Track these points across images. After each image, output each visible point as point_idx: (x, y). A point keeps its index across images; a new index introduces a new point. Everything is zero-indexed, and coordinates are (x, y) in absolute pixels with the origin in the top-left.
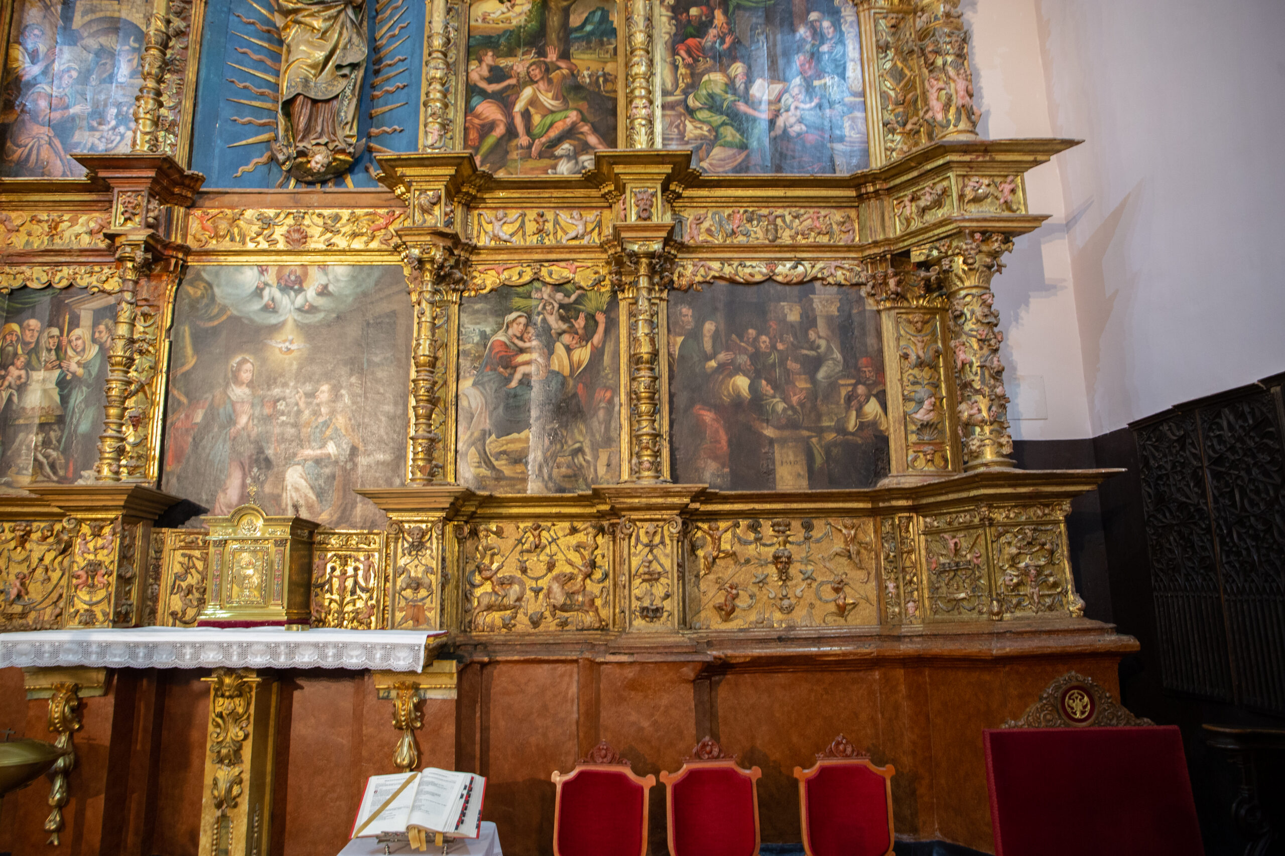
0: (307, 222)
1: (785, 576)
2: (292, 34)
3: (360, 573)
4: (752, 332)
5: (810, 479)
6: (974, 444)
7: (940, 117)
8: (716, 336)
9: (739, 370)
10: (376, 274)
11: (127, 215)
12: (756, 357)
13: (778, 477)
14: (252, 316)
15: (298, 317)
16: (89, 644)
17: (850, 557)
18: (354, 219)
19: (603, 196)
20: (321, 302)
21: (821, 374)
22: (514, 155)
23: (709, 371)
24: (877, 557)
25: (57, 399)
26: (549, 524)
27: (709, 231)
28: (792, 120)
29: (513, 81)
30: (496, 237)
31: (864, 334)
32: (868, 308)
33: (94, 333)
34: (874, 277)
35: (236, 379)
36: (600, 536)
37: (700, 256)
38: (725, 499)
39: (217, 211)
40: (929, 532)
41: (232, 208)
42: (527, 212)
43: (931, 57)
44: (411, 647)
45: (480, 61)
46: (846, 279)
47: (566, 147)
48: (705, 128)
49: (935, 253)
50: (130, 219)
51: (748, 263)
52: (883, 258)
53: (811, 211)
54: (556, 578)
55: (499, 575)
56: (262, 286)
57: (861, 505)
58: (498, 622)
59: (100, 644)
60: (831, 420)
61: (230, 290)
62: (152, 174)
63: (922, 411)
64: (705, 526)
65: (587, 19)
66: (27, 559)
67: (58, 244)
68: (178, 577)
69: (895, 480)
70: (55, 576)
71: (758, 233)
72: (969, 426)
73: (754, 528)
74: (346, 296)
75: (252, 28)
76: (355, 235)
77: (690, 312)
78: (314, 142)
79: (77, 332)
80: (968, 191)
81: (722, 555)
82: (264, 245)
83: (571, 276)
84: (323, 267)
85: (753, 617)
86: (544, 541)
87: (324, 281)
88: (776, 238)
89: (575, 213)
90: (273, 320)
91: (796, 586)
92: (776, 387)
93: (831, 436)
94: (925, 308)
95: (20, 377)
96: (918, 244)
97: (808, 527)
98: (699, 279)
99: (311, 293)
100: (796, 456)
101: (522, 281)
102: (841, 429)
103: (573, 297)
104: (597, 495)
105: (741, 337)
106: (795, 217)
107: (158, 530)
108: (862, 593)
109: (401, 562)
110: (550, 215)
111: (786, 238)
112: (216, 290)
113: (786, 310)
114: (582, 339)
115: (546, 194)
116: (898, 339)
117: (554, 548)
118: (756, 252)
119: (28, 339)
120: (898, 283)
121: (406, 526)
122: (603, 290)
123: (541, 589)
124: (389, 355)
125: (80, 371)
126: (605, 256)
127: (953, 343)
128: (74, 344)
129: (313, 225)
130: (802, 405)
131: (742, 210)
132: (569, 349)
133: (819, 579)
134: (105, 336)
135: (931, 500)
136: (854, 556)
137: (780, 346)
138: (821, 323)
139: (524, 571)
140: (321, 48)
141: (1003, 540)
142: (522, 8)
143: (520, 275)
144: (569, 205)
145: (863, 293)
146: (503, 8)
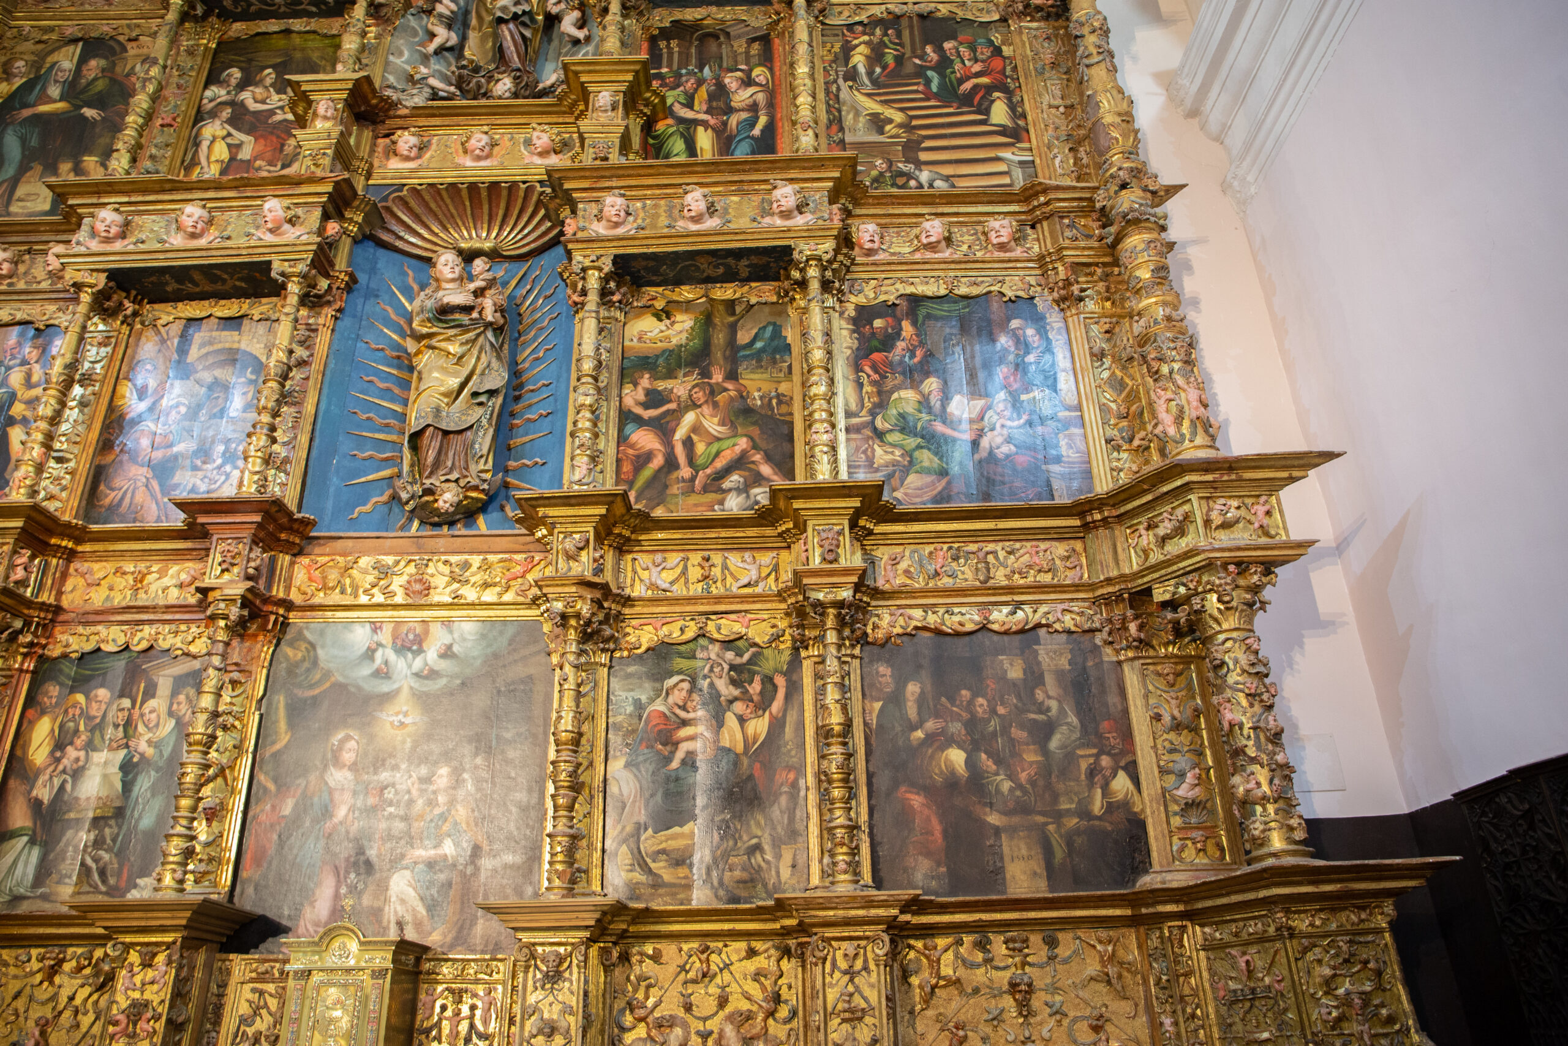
0: (431, 570)
1: (1025, 1008)
2: (425, 360)
3: (478, 1013)
4: (965, 694)
5: (1049, 878)
6: (1256, 828)
7: (1172, 431)
8: (921, 701)
9: (951, 741)
10: (510, 631)
11: (224, 566)
12: (972, 723)
13: (1008, 876)
14: (361, 683)
15: (416, 684)
17: (1109, 982)
18: (486, 567)
19: (780, 535)
20: (443, 665)
21: (1054, 744)
22: (675, 489)
23: (915, 743)
24: (1145, 981)
25: (119, 786)
26: (720, 945)
27: (907, 572)
28: (999, 440)
29: (672, 406)
30: (653, 586)
31: (1103, 691)
32: (1106, 659)
33: (171, 704)
34: (1110, 621)
35: (336, 760)
36: (785, 960)
37: (898, 602)
38: (943, 908)
39: (327, 558)
40: (1209, 946)
41: (344, 554)
42: (690, 555)
43: (1155, 365)
45: (635, 384)
46: (1076, 625)
47: (735, 478)
48: (898, 452)
49: (1182, 590)
50: (227, 570)
51: (956, 610)
52: (1119, 598)
53: (1029, 544)
54: (730, 1018)
55: (657, 1014)
56: (374, 646)
57: (1118, 912)
60: (1071, 801)
61: (336, 652)
62: (257, 518)
63: (1184, 786)
64: (919, 944)
65: (756, 335)
66: (55, 997)
67: (143, 599)
68: (243, 1020)
69: (1159, 878)
70: (87, 1020)
71: (966, 574)
72: (1247, 804)
73: (982, 945)
74: (474, 658)
75: (380, 354)
76: (486, 585)
77: (888, 672)
78: (443, 478)
79: (152, 703)
80: (1214, 515)
81: (942, 983)
82: (379, 598)
83: (744, 631)
84: (447, 623)
86: (714, 967)
87: (447, 640)
88: (989, 578)
89: (747, 555)
90: (385, 687)
91: (1041, 1024)
92: (998, 762)
93: (1072, 822)
94: (1176, 656)
95: (77, 760)
96: (1161, 580)
97: (1051, 943)
98: (898, 630)
99: (431, 655)
100: (1029, 849)
101: (685, 637)
102: (1084, 813)
103: (746, 657)
104: (781, 907)
105: (952, 699)
106: (1010, 553)
107: (224, 956)
108: (1129, 1032)
109: (532, 999)
110: (717, 558)
111: (1000, 577)
112: (320, 652)
113: (1006, 665)
114: (757, 707)
115: (712, 534)
116: (1146, 696)
117: (726, 975)
118: (966, 596)
119: (93, 712)
120: (1141, 628)
121: (540, 949)
122: (782, 646)
123: (711, 1033)
124: (522, 730)
125: (150, 752)
126: (783, 606)
127: (1215, 700)
128: (146, 718)
129: (438, 574)
130: (1033, 783)
131: (945, 547)
132: (742, 720)
133: (1072, 1014)
134: (184, 709)
135: (1209, 903)
136: (1114, 981)
137: (1001, 710)
138: (1049, 679)
139: (688, 1008)
140: (455, 374)
141: (1310, 956)
142: (683, 326)
143: (682, 630)
144: (739, 546)
145: (1098, 641)
146: (662, 326)
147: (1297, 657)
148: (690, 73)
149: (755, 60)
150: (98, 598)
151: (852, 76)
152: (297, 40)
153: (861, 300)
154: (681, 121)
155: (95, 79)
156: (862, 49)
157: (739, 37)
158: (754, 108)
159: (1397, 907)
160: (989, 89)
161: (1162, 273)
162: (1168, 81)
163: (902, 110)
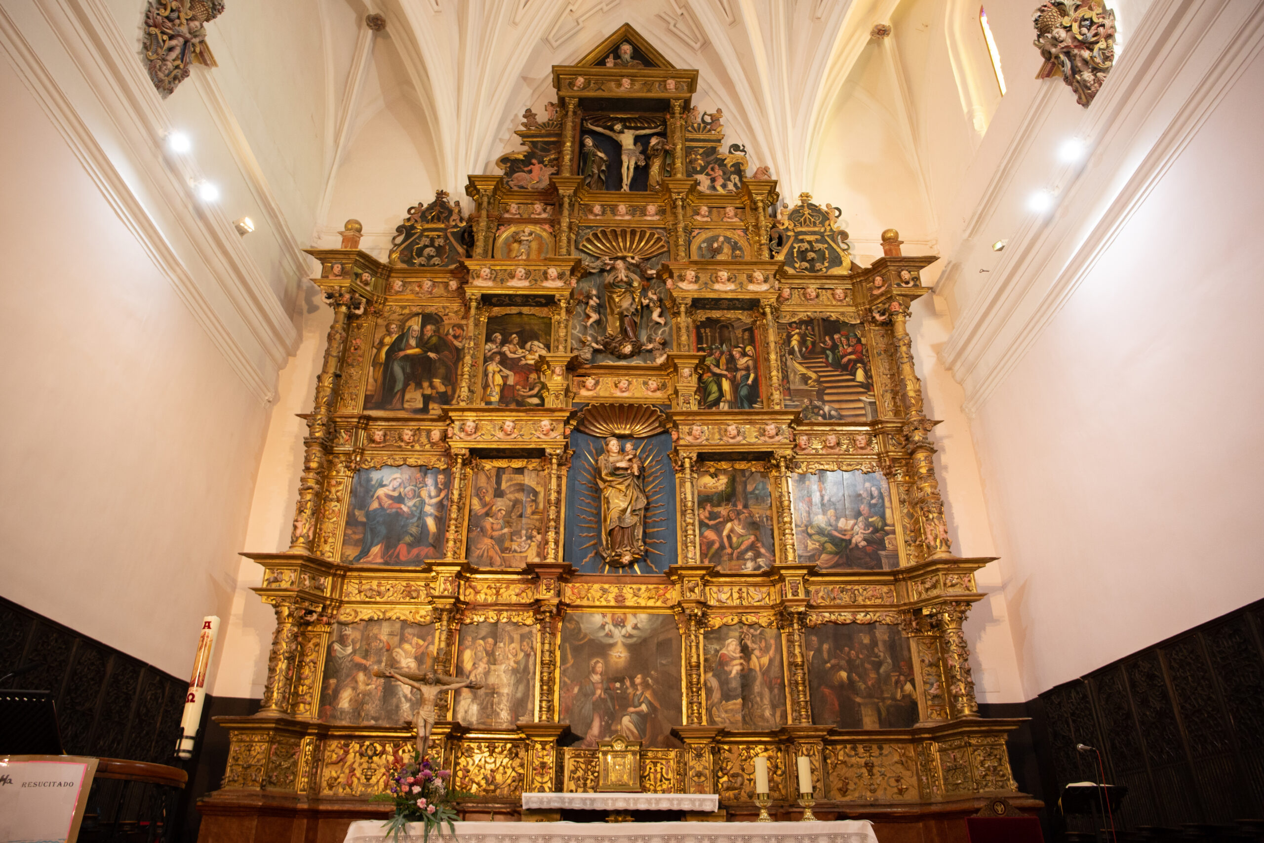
0: (625, 591)
1: (871, 774)
2: (609, 492)
3: (664, 771)
4: (847, 649)
6: (959, 706)
7: (932, 543)
8: (829, 652)
9: (841, 668)
10: (661, 619)
12: (850, 662)
13: (864, 722)
14: (600, 639)
15: (624, 640)
16: (564, 798)
17: (902, 764)
18: (648, 590)
19: (771, 580)
20: (634, 632)
21: (882, 670)
22: (725, 558)
23: (827, 669)
24: (916, 764)
25: (505, 680)
26: (755, 746)
27: (822, 598)
28: (860, 539)
29: (721, 520)
30: (719, 601)
31: (902, 649)
32: (903, 636)
33: (521, 646)
34: (905, 620)
35: (594, 671)
36: (780, 753)
37: (819, 610)
38: (840, 734)
39: (580, 584)
40: (941, 750)
41: (587, 583)
42: (734, 588)
43: (927, 514)
44: (712, 800)
45: (704, 509)
46: (891, 622)
47: (750, 554)
48: (817, 544)
49: (934, 610)
50: (550, 592)
51: (843, 614)
52: (909, 611)
53: (872, 587)
55: (731, 772)
56: (604, 624)
57: (906, 737)
58: (732, 796)
59: (569, 798)
61: (589, 626)
62: (560, 570)
63: (933, 689)
64: (830, 748)
65: (755, 488)
66: (495, 762)
67: (501, 600)
68: (572, 772)
70: (509, 771)
71: (846, 598)
72: (956, 697)
73: (854, 749)
74: (647, 630)
75: (584, 486)
76: (650, 598)
77: (816, 639)
78: (624, 549)
79: (513, 645)
80: (948, 581)
81: (839, 763)
82: (604, 603)
83: (757, 621)
84: (635, 615)
85: (857, 795)
86: (752, 755)
87: (635, 621)
88: (855, 601)
89: (757, 588)
90: (611, 641)
91: (877, 779)
92: (860, 677)
93: (889, 702)
94: (931, 636)
96: (926, 606)
97: (881, 748)
98: (819, 622)
99: (629, 628)
100: (872, 712)
101: (733, 623)
102: (894, 698)
103: (759, 631)
105: (841, 651)
106: (864, 591)
107: (561, 748)
108: (910, 782)
109: (691, 764)
110: (744, 589)
111: (860, 600)
112: (582, 626)
113: (863, 638)
114: (764, 652)
116: (919, 652)
117: (757, 758)
118: (846, 608)
119: (488, 648)
120: (917, 624)
121: (693, 746)
122: (773, 628)
123: (752, 780)
124: (669, 660)
125: (515, 665)
126: (773, 611)
127: (946, 656)
128: (511, 651)
129: (628, 593)
130: (873, 686)
131: (838, 587)
132: (758, 658)
133: (888, 775)
134: (527, 648)
135: (940, 734)
136: (904, 764)
137: (861, 656)
138: (880, 644)
139: (743, 770)
140: (624, 501)
141: (976, 753)
142: (723, 480)
143: (732, 620)
144: (755, 585)
145: (900, 629)
146: (714, 481)
147: (983, 635)
148: (717, 348)
149: (746, 342)
150: (481, 598)
151: (792, 352)
152: (526, 319)
153: (800, 471)
154: (715, 374)
155: (431, 337)
156: (796, 337)
157: (738, 328)
158: (747, 369)
159: (1008, 736)
160: (856, 362)
161: (931, 471)
162: (938, 349)
163: (816, 372)
